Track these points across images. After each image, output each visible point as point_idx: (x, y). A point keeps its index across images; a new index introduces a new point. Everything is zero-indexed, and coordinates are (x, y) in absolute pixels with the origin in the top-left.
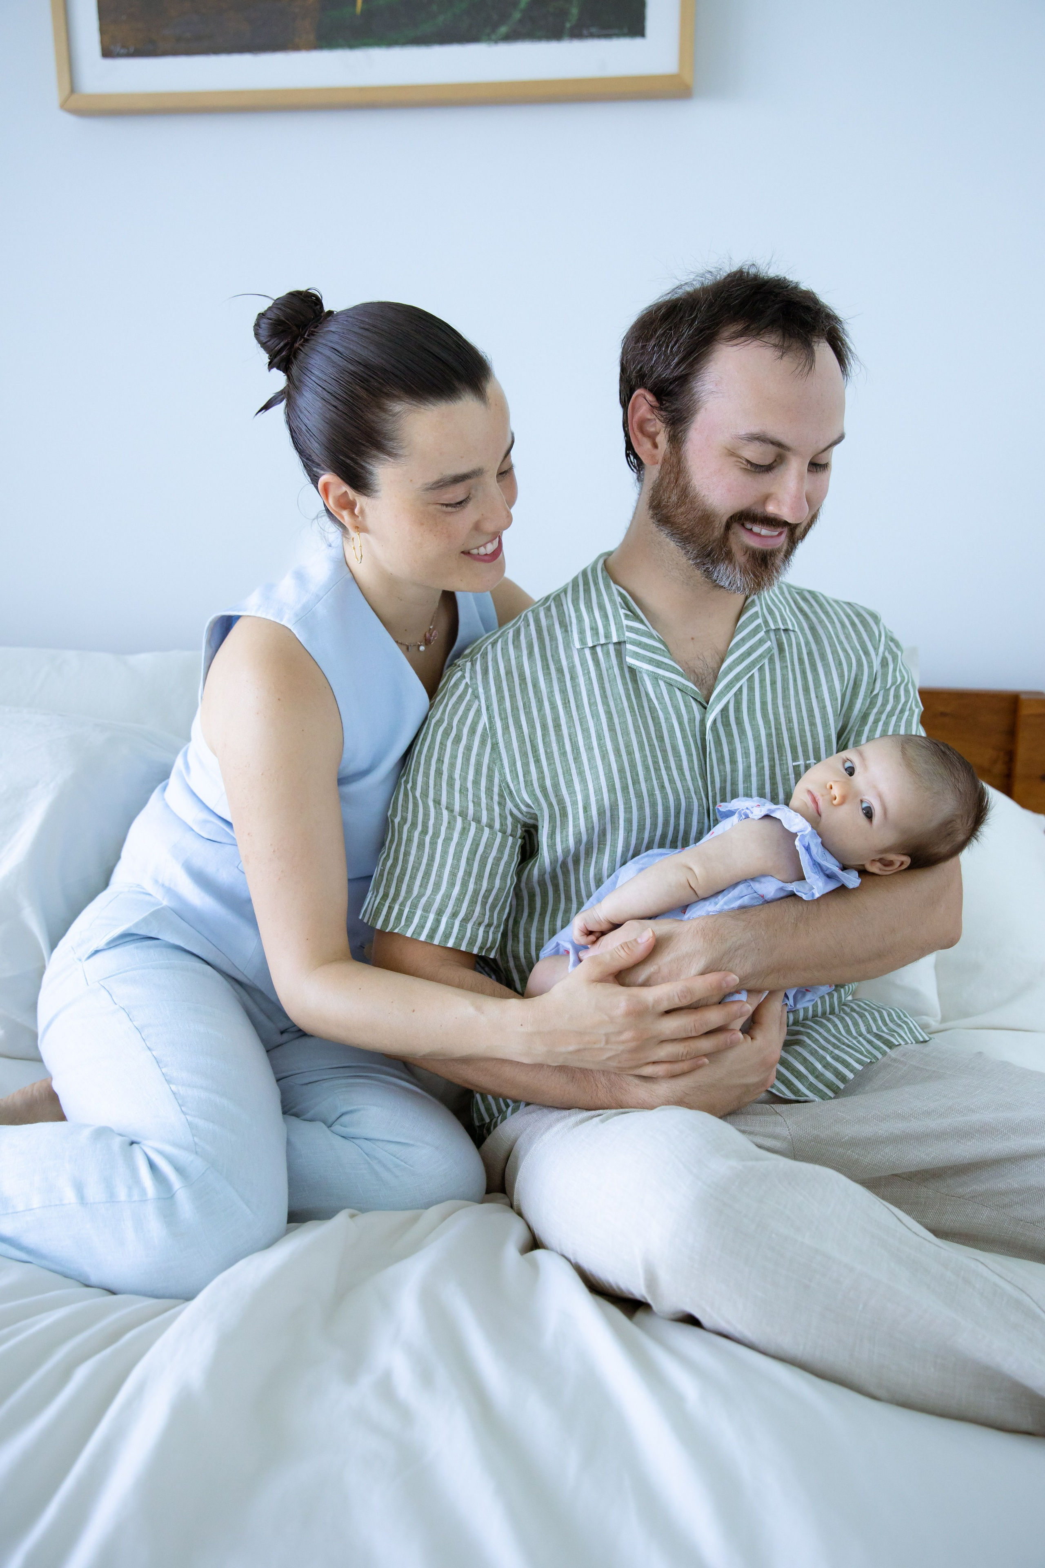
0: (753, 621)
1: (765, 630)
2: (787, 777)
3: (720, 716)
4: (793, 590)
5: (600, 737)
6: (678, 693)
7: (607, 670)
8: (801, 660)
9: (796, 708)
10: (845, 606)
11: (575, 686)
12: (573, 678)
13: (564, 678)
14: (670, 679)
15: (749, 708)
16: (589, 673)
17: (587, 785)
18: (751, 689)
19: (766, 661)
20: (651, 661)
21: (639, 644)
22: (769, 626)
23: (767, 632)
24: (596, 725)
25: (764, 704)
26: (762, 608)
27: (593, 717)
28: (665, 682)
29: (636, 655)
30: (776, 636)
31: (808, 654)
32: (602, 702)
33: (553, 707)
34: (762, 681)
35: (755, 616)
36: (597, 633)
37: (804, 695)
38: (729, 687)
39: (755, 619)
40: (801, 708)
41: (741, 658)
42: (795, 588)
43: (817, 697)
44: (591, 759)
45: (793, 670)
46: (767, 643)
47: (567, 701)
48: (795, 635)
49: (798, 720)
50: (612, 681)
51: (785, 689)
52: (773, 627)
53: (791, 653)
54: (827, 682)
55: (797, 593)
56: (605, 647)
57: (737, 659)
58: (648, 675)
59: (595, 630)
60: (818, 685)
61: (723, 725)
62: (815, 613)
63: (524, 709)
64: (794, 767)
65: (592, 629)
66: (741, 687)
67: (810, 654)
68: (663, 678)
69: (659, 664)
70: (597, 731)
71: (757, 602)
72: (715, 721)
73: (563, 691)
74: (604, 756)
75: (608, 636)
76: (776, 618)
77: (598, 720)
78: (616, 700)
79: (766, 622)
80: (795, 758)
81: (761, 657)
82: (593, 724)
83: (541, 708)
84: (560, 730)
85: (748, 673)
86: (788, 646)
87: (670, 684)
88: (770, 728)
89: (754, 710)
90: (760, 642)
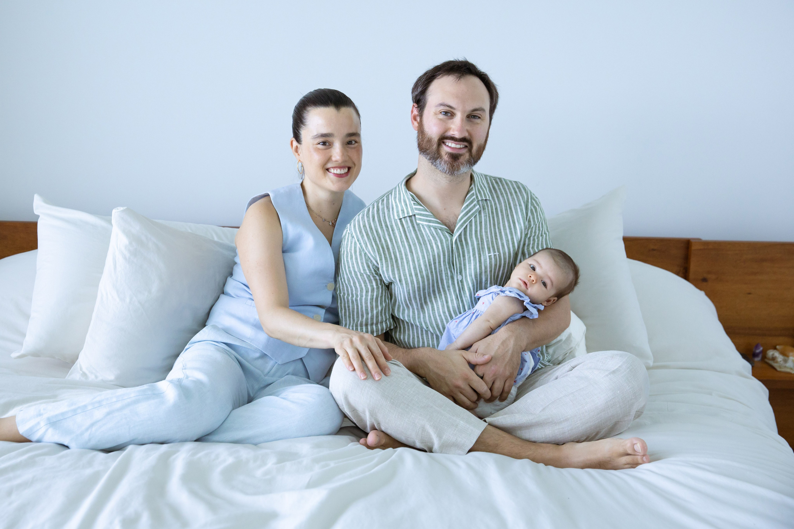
0: (472, 197)
1: (476, 200)
2: (486, 260)
3: (458, 238)
4: (492, 178)
5: (406, 255)
6: (439, 231)
7: (407, 228)
8: (492, 212)
9: (490, 233)
10: (514, 183)
11: (394, 234)
12: (393, 230)
13: (389, 230)
14: (435, 226)
15: (470, 233)
16: (399, 229)
17: (400, 272)
18: (471, 226)
19: (477, 214)
20: (426, 221)
21: (421, 215)
22: (478, 199)
23: (478, 201)
24: (404, 250)
25: (476, 231)
26: (476, 191)
27: (403, 247)
28: (433, 228)
29: (420, 219)
30: (482, 203)
31: (495, 209)
32: (406, 241)
33: (386, 241)
34: (476, 222)
35: (473, 195)
36: (404, 212)
37: (493, 227)
38: (462, 225)
39: (473, 196)
40: (492, 232)
41: (466, 213)
42: (493, 178)
43: (498, 228)
44: (402, 262)
45: (489, 217)
46: (477, 206)
47: (391, 239)
48: (490, 202)
49: (491, 237)
50: (410, 232)
51: (486, 225)
52: (480, 199)
53: (488, 210)
54: (502, 222)
55: (494, 179)
56: (405, 218)
57: (465, 214)
58: (427, 226)
59: (403, 211)
60: (499, 223)
61: (459, 241)
62: (500, 189)
63: (373, 240)
64: (489, 256)
65: (402, 210)
66: (467, 225)
67: (496, 209)
68: (432, 226)
69: (430, 221)
70: (405, 252)
71: (474, 189)
72: (456, 240)
73: (389, 235)
74: (408, 262)
75: (408, 213)
76: (482, 195)
77: (405, 248)
78: (412, 240)
79: (477, 197)
80: (489, 252)
81: (475, 212)
82: (403, 249)
83: (380, 241)
84: (389, 250)
85: (469, 219)
86: (487, 207)
87: (435, 228)
88: (478, 241)
89: (472, 234)
90: (474, 206)
